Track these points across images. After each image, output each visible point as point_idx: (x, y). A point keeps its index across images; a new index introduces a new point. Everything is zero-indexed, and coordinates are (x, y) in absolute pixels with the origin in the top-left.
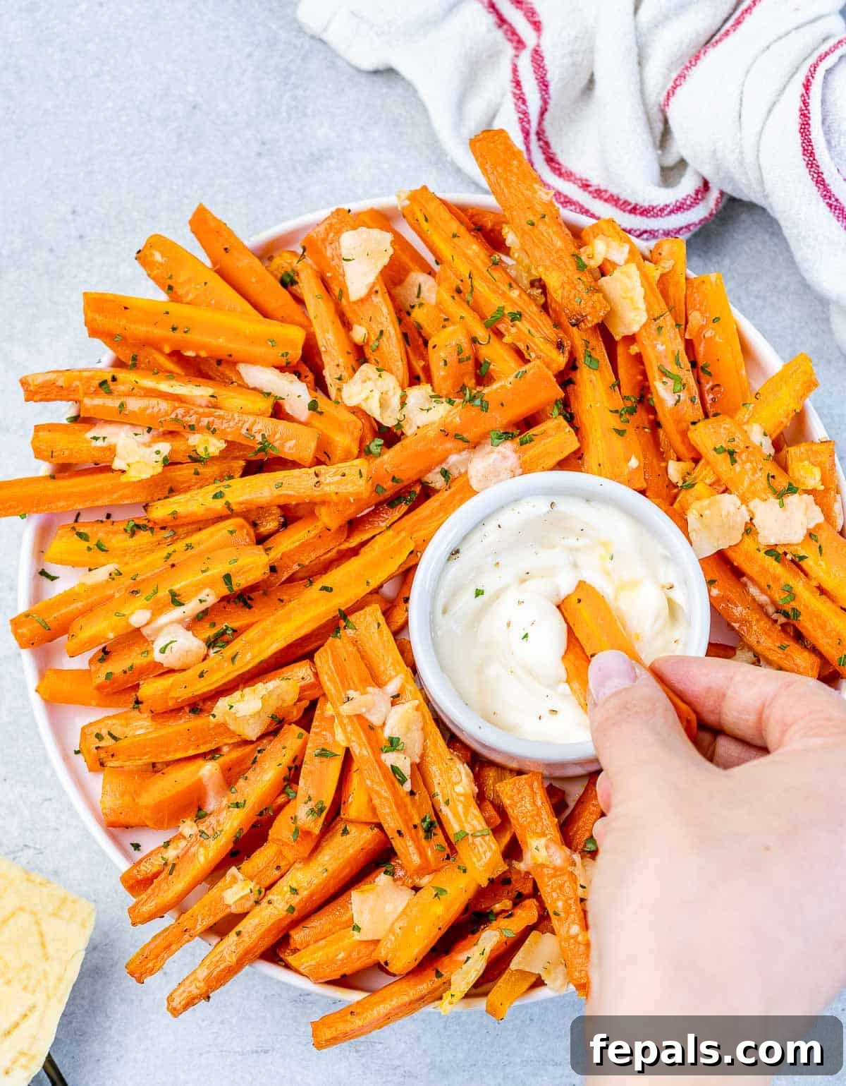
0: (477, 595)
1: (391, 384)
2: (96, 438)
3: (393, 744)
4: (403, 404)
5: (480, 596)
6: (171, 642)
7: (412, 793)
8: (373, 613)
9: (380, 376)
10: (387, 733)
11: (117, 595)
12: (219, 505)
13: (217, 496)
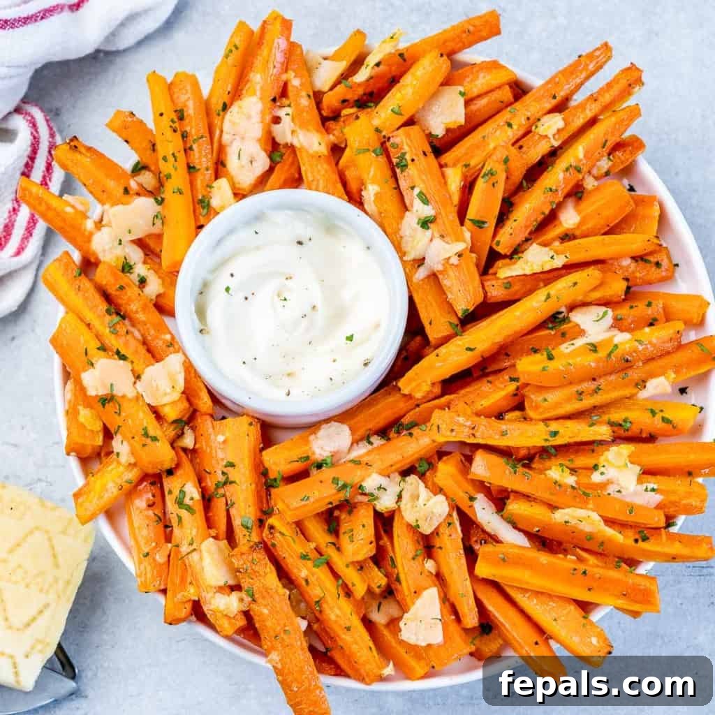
0: (352, 336)
1: (409, 514)
2: (653, 490)
3: (425, 223)
4: (400, 497)
5: (348, 335)
6: (597, 321)
7: (413, 188)
8: (433, 334)
9: (417, 521)
10: (428, 233)
11: (641, 364)
12: (554, 426)
13: (555, 434)
